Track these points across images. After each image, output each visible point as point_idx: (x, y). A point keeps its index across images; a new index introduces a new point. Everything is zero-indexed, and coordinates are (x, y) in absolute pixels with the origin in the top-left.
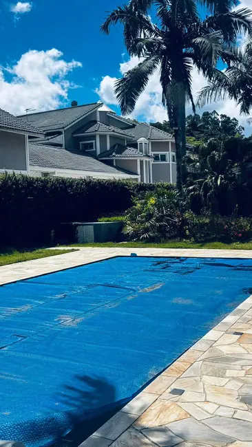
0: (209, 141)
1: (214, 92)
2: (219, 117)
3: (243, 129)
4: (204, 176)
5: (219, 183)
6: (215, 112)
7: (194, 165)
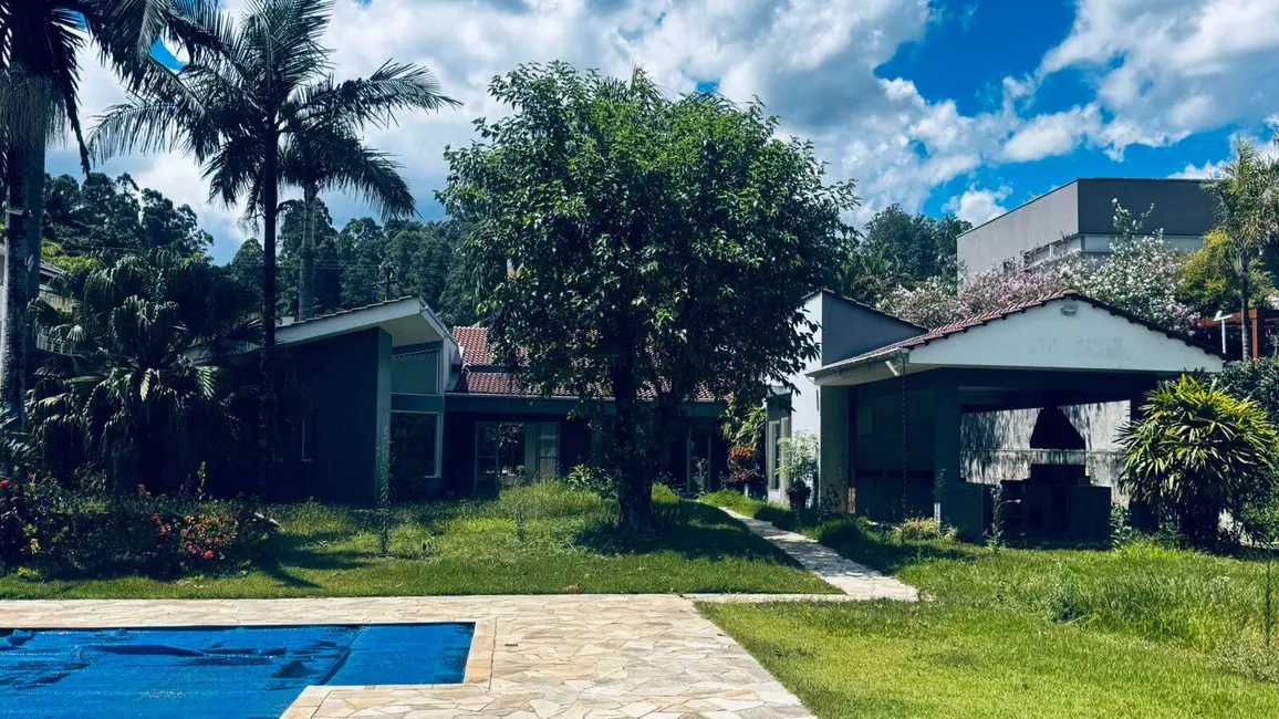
0: (118, 265)
1: (145, 126)
2: (139, 196)
3: (211, 240)
4: (95, 365)
5: (144, 392)
6: (126, 178)
7: (65, 332)
